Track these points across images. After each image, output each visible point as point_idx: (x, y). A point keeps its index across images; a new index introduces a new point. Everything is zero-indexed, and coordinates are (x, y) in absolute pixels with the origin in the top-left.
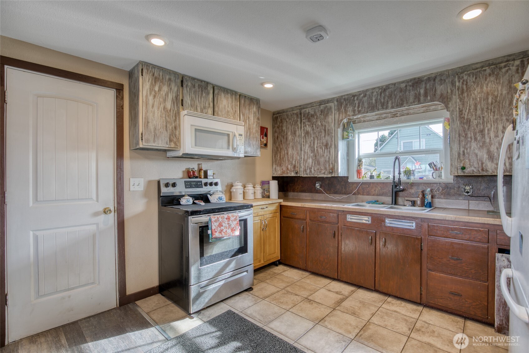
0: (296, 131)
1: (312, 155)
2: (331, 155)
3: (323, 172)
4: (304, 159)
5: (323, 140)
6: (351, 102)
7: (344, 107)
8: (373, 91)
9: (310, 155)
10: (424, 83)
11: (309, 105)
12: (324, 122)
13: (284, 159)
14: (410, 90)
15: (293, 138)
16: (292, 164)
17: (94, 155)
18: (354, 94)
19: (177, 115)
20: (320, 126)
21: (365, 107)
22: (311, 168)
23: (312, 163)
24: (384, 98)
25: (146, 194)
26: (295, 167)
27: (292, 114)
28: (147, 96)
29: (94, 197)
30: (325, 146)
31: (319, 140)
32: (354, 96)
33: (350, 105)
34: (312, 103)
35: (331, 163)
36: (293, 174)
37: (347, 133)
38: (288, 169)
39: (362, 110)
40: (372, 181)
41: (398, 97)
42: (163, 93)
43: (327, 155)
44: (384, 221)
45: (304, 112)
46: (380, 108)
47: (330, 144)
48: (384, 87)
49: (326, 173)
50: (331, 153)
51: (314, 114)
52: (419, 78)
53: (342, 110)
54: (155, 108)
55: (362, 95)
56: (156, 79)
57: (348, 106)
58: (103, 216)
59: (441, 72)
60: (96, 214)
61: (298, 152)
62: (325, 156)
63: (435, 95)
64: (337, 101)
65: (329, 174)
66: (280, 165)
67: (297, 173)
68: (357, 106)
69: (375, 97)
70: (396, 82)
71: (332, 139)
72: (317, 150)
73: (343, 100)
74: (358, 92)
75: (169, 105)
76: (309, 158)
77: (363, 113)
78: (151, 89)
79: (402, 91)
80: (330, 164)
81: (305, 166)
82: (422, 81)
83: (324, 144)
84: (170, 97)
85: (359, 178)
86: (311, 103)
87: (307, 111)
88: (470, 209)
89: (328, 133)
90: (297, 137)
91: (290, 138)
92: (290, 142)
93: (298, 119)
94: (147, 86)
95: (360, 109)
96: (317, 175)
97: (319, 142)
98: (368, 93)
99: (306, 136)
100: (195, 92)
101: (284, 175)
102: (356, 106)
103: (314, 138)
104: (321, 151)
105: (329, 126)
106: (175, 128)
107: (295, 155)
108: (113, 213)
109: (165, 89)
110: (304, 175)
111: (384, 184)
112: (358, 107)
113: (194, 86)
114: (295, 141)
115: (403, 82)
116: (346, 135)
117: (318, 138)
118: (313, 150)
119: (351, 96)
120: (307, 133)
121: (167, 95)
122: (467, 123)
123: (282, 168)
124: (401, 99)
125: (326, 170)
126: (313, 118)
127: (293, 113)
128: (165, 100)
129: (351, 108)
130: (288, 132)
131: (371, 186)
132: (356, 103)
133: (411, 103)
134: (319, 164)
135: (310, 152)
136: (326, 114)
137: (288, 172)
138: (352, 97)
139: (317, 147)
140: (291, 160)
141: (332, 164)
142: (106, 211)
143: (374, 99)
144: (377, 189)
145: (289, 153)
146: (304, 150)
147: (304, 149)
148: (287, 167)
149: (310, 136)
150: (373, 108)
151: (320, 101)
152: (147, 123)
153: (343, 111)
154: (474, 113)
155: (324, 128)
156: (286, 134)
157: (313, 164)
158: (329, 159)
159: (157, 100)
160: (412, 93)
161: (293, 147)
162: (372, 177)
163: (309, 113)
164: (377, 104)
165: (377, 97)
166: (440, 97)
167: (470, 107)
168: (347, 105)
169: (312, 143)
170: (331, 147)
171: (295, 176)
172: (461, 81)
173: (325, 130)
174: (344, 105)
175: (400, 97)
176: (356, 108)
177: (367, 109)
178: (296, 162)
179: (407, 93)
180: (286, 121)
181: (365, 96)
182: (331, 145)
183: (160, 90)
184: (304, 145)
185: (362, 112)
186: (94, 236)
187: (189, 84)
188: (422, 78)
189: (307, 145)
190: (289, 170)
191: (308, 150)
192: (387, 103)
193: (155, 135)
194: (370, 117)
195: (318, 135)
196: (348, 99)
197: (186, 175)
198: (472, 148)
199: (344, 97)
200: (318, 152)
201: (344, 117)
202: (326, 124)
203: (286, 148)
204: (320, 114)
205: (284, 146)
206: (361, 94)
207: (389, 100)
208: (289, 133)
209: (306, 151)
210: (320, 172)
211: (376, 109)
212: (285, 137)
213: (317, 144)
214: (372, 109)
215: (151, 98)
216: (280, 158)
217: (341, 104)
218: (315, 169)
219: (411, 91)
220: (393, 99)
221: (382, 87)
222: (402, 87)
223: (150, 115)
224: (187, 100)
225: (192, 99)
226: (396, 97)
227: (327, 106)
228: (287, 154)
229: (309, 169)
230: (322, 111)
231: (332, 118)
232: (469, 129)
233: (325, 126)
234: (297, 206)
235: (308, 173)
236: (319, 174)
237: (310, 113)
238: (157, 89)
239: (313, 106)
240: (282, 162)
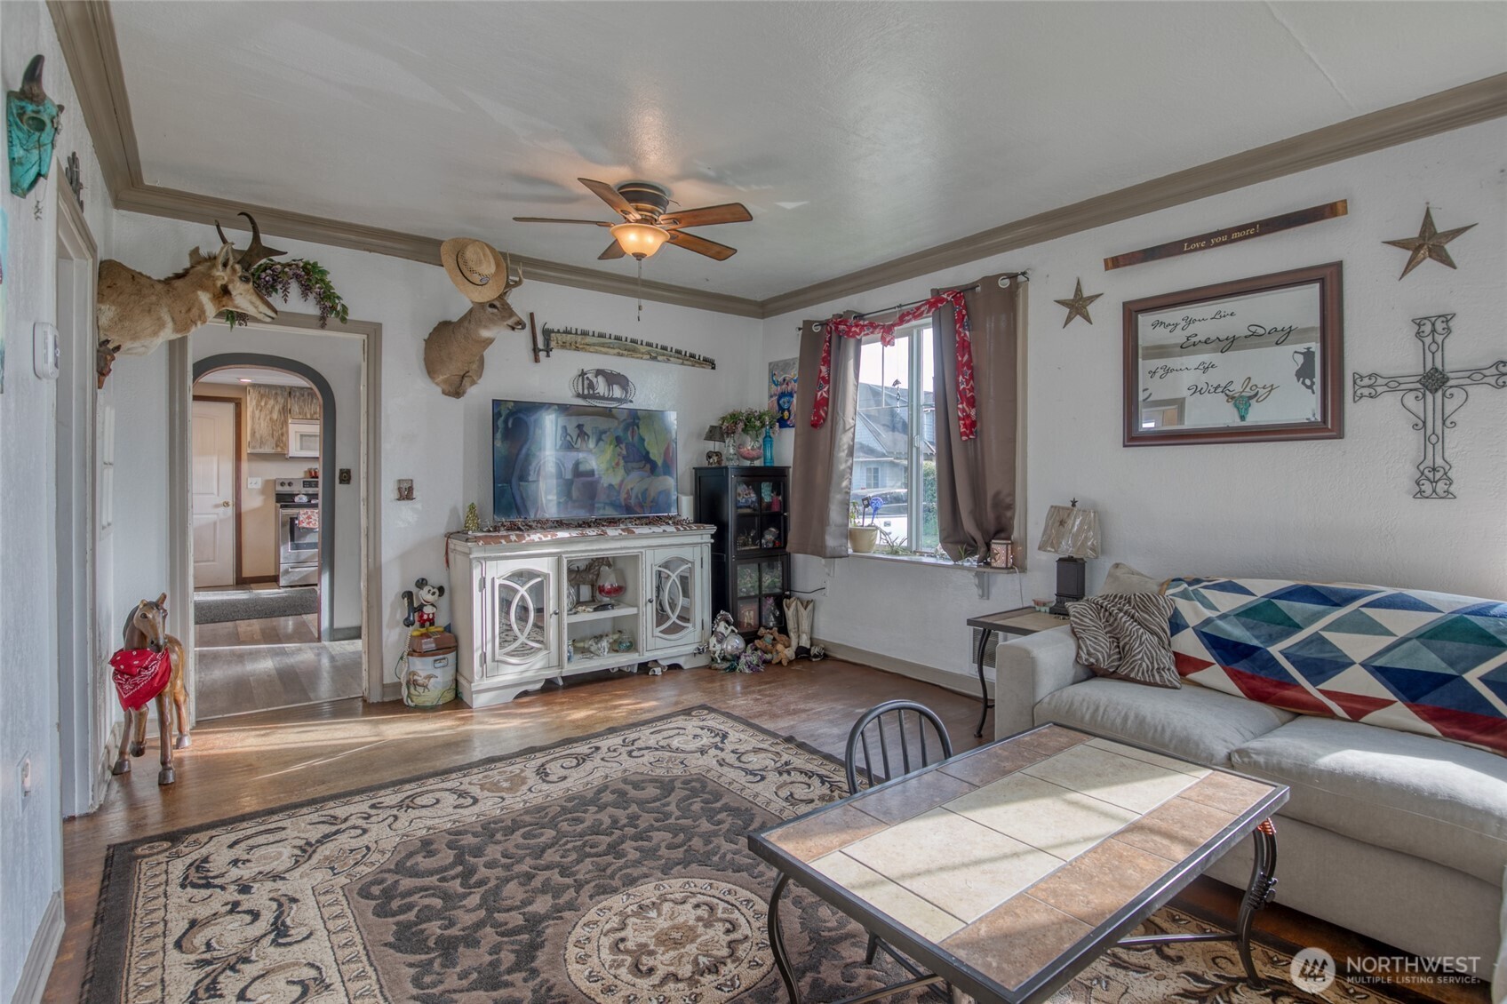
17: (215, 459)
19: (285, 423)
25: (263, 491)
28: (253, 412)
29: (216, 492)
42: (269, 406)
54: (262, 420)
56: (262, 396)
58: (222, 509)
60: (217, 506)
75: (275, 416)
78: (257, 405)
84: (277, 408)
94: (254, 403)
100: (304, 401)
106: (282, 435)
108: (231, 507)
109: (271, 402)
113: (303, 395)
121: (273, 407)
128: (271, 413)
142: (226, 504)
152: (253, 433)
159: (263, 413)
183: (266, 404)
186: (215, 523)
187: (298, 394)
193: (261, 443)
197: (308, 475)
215: (257, 412)
223: (257, 427)
224: (296, 409)
225: (301, 407)
238: (263, 404)
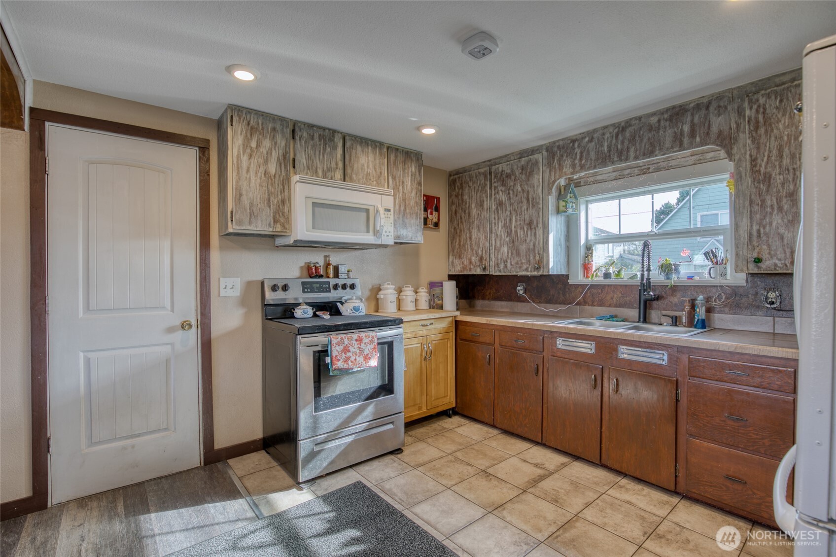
0: (484, 201)
1: (507, 239)
2: (538, 240)
3: (525, 267)
4: (495, 246)
5: (525, 215)
6: (569, 151)
7: (557, 160)
8: (605, 131)
9: (504, 240)
10: (689, 114)
11: (504, 159)
12: (526, 186)
13: (465, 246)
14: (665, 128)
15: (480, 213)
16: (477, 254)
17: (167, 244)
18: (574, 138)
19: (286, 182)
20: (520, 192)
21: (591, 160)
22: (507, 261)
23: (508, 253)
24: (623, 143)
25: (243, 301)
26: (481, 259)
27: (477, 173)
28: (238, 156)
29: (168, 305)
30: (528, 224)
31: (519, 215)
32: (573, 141)
33: (567, 157)
34: (508, 155)
35: (537, 252)
36: (479, 271)
37: (564, 204)
38: (471, 262)
39: (587, 164)
40: (608, 282)
41: (645, 140)
42: (263, 150)
43: (531, 240)
44: (616, 350)
45: (496, 170)
46: (616, 159)
47: (535, 222)
48: (623, 124)
49: (530, 270)
50: (537, 236)
51: (511, 173)
52: (680, 106)
53: (555, 166)
54: (252, 173)
55: (587, 139)
56: (252, 130)
57: (565, 158)
58: (181, 333)
59: (719, 93)
60: (171, 330)
61: (486, 234)
62: (528, 240)
63: (708, 134)
64: (547, 150)
65: (534, 271)
66: (460, 257)
67: (484, 269)
68: (578, 157)
69: (607, 142)
70: (641, 114)
71: (538, 214)
72: (516, 232)
73: (556, 149)
74: (580, 134)
75: (272, 168)
76: (503, 244)
77: (589, 169)
78: (246, 146)
79: (652, 129)
80: (535, 254)
81: (497, 258)
82: (686, 111)
83: (526, 222)
84: (275, 155)
85: (587, 277)
86: (506, 156)
87: (500, 169)
88: (776, 332)
89: (532, 204)
90: (485, 210)
91: (474, 213)
92: (475, 219)
93: (486, 183)
94: (240, 141)
95: (583, 162)
96: (516, 273)
97: (518, 218)
98: (595, 136)
99: (498, 210)
100: (314, 146)
101: (466, 273)
102: (576, 158)
103: (510, 211)
104: (522, 233)
105: (534, 192)
106: (283, 202)
107: (482, 239)
108: (194, 329)
109: (267, 143)
110: (495, 273)
111: (626, 288)
112: (581, 159)
113: (312, 138)
114: (483, 217)
115: (653, 114)
116: (563, 206)
117: (516, 212)
118: (509, 231)
119: (569, 141)
120: (500, 204)
121: (269, 152)
122: (764, 181)
123: (463, 260)
124: (651, 143)
125: (530, 265)
126: (509, 180)
127: (479, 173)
128: (266, 161)
129: (569, 161)
130: (472, 203)
131: (606, 290)
132: (576, 153)
133: (668, 149)
134: (518, 254)
135: (504, 235)
136: (529, 173)
137: (472, 267)
138: (571, 142)
139: (515, 227)
140: (476, 248)
141: (539, 254)
142: (185, 326)
143: (606, 144)
144: (616, 296)
145: (473, 237)
146: (496, 232)
147: (496, 230)
148: (470, 260)
149: (504, 209)
150: (604, 160)
151: (521, 151)
152: (239, 196)
153: (557, 166)
154: (777, 163)
155: (525, 195)
156: (469, 207)
157: (510, 254)
158: (534, 245)
159: (254, 161)
160: (670, 132)
161: (478, 227)
162: (607, 275)
163: (502, 171)
164: (612, 153)
165: (611, 141)
166: (718, 137)
167: (770, 152)
168: (562, 156)
169: (508, 220)
170: (538, 226)
171: (482, 273)
172: (755, 107)
173: (528, 199)
174: (557, 157)
175: (649, 139)
176: (577, 161)
177: (595, 162)
178: (484, 251)
179: (661, 132)
180: (469, 186)
181: (591, 141)
182: (537, 223)
183: (258, 145)
184: (495, 224)
185: (586, 167)
186: (168, 361)
187: (305, 135)
188: (687, 105)
189: (500, 224)
190: (473, 265)
191: (501, 231)
192: (628, 151)
193: (252, 214)
194: (603, 175)
195: (516, 207)
196: (563, 147)
197: (305, 273)
198: (774, 224)
199: (557, 144)
200: (517, 234)
201: (558, 177)
202: (529, 189)
203: (469, 229)
204: (520, 173)
205: (466, 226)
206: (585, 137)
207: (630, 145)
208: (473, 205)
209: (499, 233)
210: (520, 267)
211: (610, 161)
212: (467, 212)
213: (516, 221)
214: (602, 162)
215: (245, 158)
216: (460, 245)
217: (554, 155)
218: (513, 263)
219: (668, 128)
220: (638, 144)
221: (619, 123)
222: (652, 122)
223: (244, 185)
224: (302, 159)
225: (309, 158)
226: (641, 141)
227: (531, 159)
228: (470, 238)
229: (503, 263)
230: (523, 168)
231: (539, 179)
232: (768, 191)
233: (528, 191)
234: (480, 322)
235: (502, 269)
236: (518, 270)
237: (504, 171)
238: (254, 144)
239: (509, 160)
240: (463, 252)
